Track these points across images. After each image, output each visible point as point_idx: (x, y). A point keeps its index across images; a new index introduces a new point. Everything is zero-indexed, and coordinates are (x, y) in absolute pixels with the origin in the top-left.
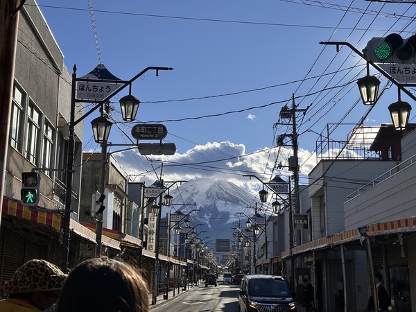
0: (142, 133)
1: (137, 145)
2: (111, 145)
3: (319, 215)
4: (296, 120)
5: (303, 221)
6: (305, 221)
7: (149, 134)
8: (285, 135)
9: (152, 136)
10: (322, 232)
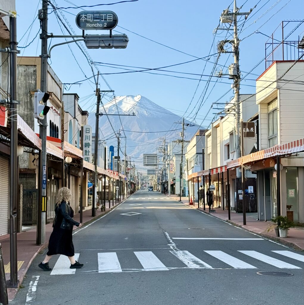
0: (88, 22)
1: (83, 36)
2: (52, 36)
3: (266, 122)
4: (238, 25)
5: (249, 129)
6: (252, 129)
7: (96, 23)
8: (226, 41)
9: (101, 25)
10: (269, 140)
